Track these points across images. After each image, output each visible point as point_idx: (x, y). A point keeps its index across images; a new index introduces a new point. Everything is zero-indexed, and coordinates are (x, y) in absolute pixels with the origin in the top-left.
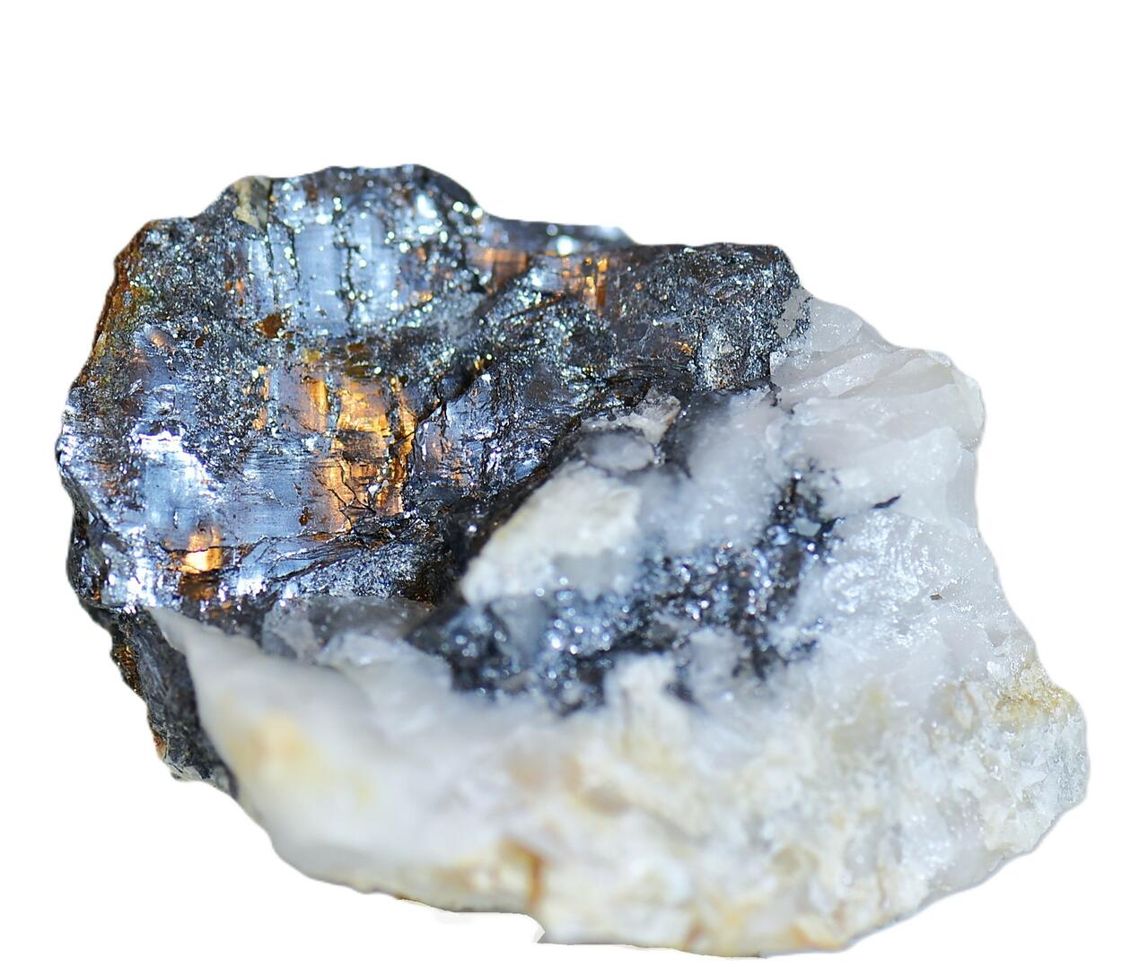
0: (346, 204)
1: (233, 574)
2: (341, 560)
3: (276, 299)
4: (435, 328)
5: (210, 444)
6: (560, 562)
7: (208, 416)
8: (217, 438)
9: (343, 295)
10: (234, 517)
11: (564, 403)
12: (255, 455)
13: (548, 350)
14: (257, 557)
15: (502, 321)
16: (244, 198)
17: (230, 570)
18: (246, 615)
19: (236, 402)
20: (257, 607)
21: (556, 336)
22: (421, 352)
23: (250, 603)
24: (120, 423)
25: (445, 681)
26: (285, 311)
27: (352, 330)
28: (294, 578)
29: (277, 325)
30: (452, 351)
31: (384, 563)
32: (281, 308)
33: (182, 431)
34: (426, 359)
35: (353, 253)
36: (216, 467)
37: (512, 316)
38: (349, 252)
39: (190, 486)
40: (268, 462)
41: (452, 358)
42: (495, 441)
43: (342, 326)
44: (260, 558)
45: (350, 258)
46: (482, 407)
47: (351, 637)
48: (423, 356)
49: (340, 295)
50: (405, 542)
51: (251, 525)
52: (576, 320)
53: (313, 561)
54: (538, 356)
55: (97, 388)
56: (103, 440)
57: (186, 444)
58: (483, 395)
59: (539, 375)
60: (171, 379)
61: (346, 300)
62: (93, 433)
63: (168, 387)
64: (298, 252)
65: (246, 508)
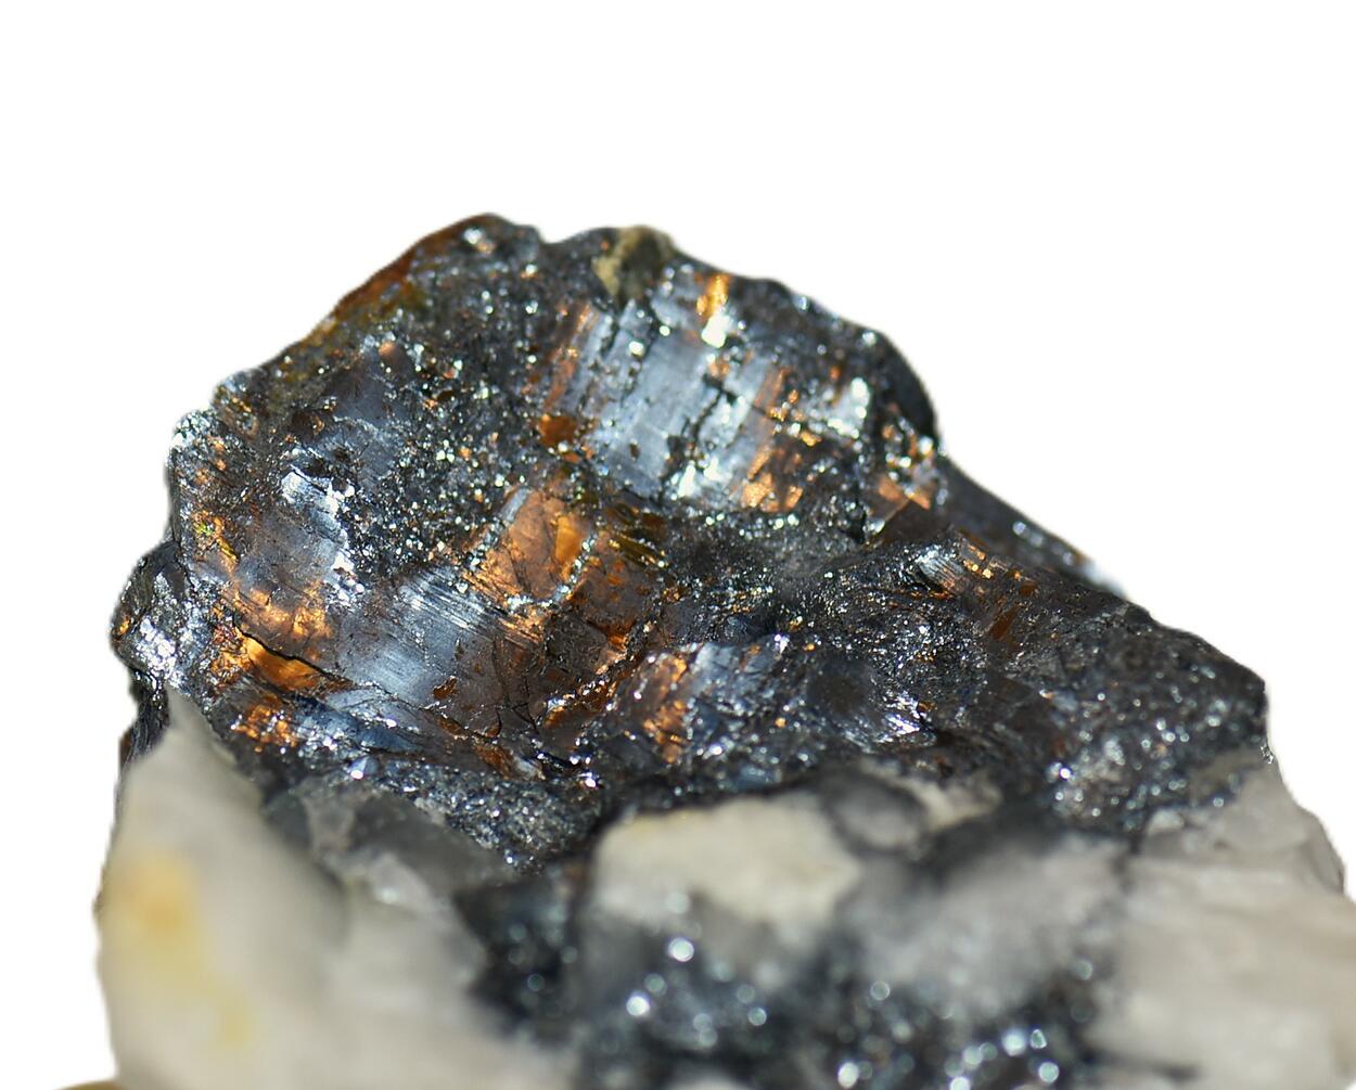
0: (752, 333)
1: (305, 706)
2: (454, 767)
3: (584, 400)
4: (770, 553)
5: (377, 528)
6: (699, 903)
7: (398, 492)
8: (393, 526)
9: (676, 445)
10: (351, 636)
11: (866, 730)
12: (431, 578)
13: (888, 655)
14: (349, 704)
15: (855, 590)
16: (619, 250)
17: (303, 699)
18: (286, 765)
19: (451, 499)
20: (306, 763)
21: (914, 643)
22: (729, 570)
23: (301, 754)
24: (277, 438)
25: (465, 975)
26: (587, 422)
27: (661, 494)
28: (381, 756)
29: (564, 433)
30: (770, 590)
31: (509, 802)
32: (584, 414)
33: (350, 491)
34: (731, 582)
35: (723, 399)
36: (367, 561)
37: (874, 589)
38: (718, 398)
39: (316, 565)
40: (442, 594)
41: (765, 601)
42: (740, 724)
43: (651, 483)
44: (352, 707)
45: (714, 405)
46: (753, 674)
47: (388, 860)
48: (730, 575)
49: (673, 444)
50: (552, 791)
51: (367, 659)
52: (950, 638)
53: (420, 748)
54: (870, 655)
55: (281, 381)
56: (243, 447)
57: (346, 509)
58: (764, 660)
59: (855, 677)
60: (377, 420)
61: (677, 454)
62: (236, 433)
63: (369, 426)
64: (652, 359)
65: (375, 635)
